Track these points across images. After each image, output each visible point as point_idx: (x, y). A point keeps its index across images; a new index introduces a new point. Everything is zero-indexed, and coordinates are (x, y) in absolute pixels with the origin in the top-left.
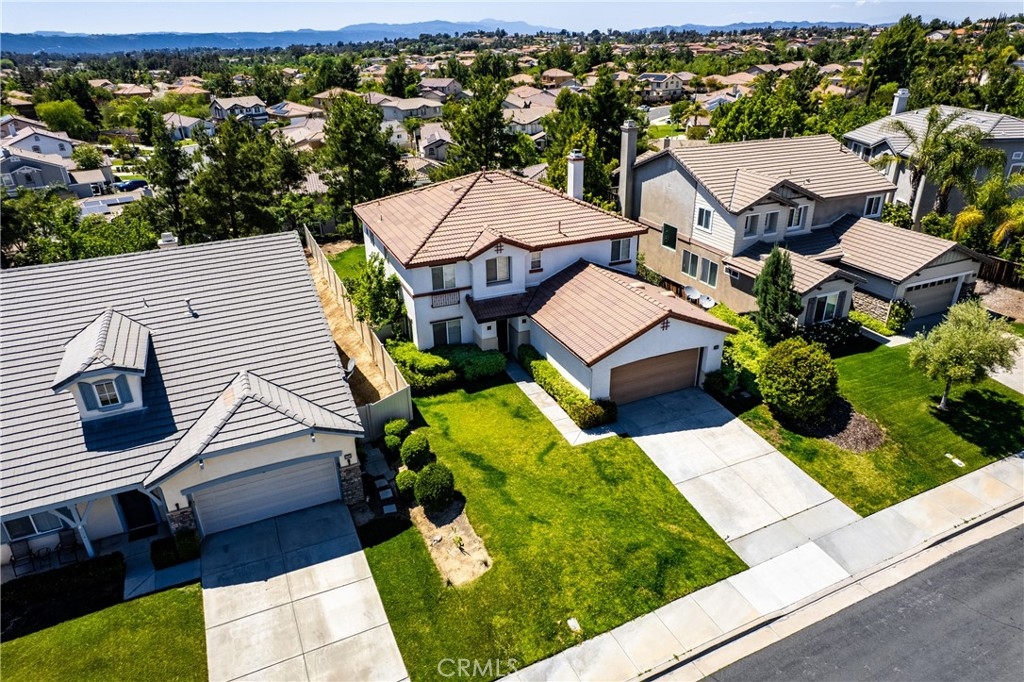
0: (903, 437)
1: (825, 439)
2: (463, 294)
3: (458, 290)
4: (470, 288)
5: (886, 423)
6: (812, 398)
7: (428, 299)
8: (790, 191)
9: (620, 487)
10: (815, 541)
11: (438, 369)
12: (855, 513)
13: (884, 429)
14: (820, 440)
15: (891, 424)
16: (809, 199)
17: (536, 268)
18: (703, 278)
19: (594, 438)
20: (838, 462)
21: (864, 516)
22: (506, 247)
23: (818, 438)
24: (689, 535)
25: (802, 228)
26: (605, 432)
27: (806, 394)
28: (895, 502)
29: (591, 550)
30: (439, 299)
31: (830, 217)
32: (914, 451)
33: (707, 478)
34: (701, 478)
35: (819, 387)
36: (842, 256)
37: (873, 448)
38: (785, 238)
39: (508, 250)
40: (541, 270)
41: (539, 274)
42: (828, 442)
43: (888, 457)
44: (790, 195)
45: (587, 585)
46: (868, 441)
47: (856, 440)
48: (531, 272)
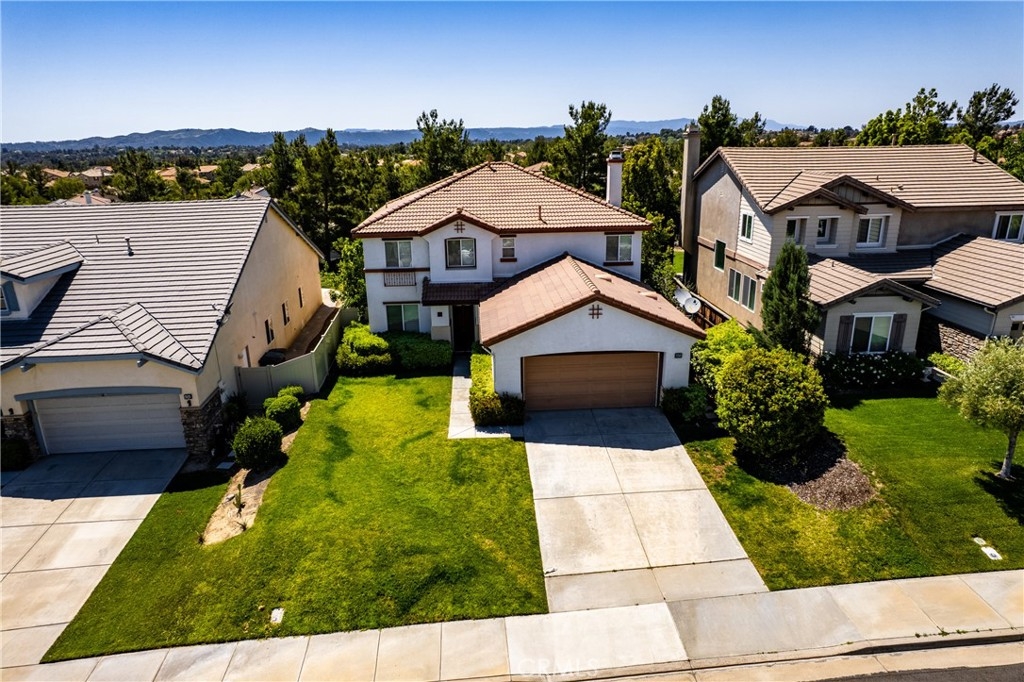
0: (905, 501)
1: (786, 487)
2: (420, 276)
3: (414, 270)
4: (428, 269)
5: (886, 478)
6: (768, 424)
7: (380, 275)
8: (857, 194)
9: (463, 488)
10: (670, 605)
11: (374, 350)
12: (762, 582)
13: (880, 486)
14: (779, 487)
15: (897, 482)
16: (890, 205)
17: (509, 256)
18: (744, 303)
19: (483, 435)
20: (787, 516)
21: (772, 589)
22: (467, 226)
23: (777, 483)
24: (500, 556)
25: (883, 246)
26: (499, 432)
27: (761, 417)
28: (837, 580)
29: (361, 541)
30: (392, 277)
31: (930, 236)
32: (916, 522)
33: (583, 502)
34: (575, 499)
35: (782, 409)
36: (927, 279)
37: (849, 507)
38: (850, 254)
39: (469, 231)
40: (515, 260)
41: (512, 264)
42: (787, 491)
43: (866, 523)
44: (857, 198)
45: (325, 575)
46: (844, 497)
47: (828, 493)
48: (502, 260)
